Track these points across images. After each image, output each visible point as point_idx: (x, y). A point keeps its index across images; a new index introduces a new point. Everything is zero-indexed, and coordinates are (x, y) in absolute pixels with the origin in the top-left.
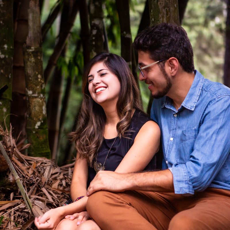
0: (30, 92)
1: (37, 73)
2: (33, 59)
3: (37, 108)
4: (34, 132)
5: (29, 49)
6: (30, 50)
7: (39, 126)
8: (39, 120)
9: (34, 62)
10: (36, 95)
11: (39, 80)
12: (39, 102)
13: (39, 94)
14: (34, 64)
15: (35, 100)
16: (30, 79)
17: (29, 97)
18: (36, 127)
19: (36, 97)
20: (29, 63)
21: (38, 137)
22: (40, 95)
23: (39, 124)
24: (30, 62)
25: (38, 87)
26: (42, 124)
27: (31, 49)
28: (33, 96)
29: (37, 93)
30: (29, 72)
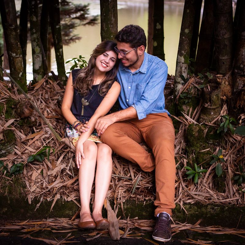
0: (14, 55)
1: (17, 42)
2: (14, 33)
3: (19, 64)
4: (19, 79)
5: (11, 27)
6: (12, 27)
7: (21, 75)
8: (21, 71)
9: (15, 35)
10: (18, 56)
11: (19, 46)
12: (20, 60)
14: (15, 36)
15: (17, 59)
16: (13, 46)
17: (13, 58)
18: (20, 76)
19: (18, 57)
20: (11, 36)
21: (21, 82)
22: (20, 56)
23: (21, 74)
24: (13, 35)
25: (19, 51)
27: (12, 26)
28: (16, 57)
29: (19, 55)
30: (12, 42)
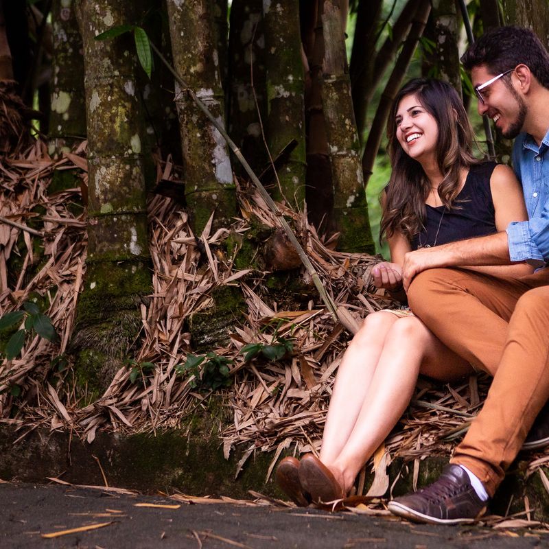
0: (334, 149)
1: (343, 116)
2: (335, 95)
3: (347, 174)
4: (345, 213)
5: (327, 79)
6: (330, 81)
7: (352, 203)
8: (352, 193)
9: (336, 99)
10: (344, 153)
11: (348, 127)
12: (349, 163)
13: (348, 150)
14: (337, 103)
15: (342, 160)
16: (333, 126)
17: (334, 157)
18: (348, 205)
19: (344, 156)
20: (329, 102)
21: (352, 221)
22: (351, 152)
23: (352, 199)
24: (331, 99)
25: (347, 139)
26: (356, 198)
27: (331, 78)
28: (338, 155)
29: (345, 149)
30: (330, 116)
